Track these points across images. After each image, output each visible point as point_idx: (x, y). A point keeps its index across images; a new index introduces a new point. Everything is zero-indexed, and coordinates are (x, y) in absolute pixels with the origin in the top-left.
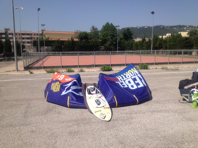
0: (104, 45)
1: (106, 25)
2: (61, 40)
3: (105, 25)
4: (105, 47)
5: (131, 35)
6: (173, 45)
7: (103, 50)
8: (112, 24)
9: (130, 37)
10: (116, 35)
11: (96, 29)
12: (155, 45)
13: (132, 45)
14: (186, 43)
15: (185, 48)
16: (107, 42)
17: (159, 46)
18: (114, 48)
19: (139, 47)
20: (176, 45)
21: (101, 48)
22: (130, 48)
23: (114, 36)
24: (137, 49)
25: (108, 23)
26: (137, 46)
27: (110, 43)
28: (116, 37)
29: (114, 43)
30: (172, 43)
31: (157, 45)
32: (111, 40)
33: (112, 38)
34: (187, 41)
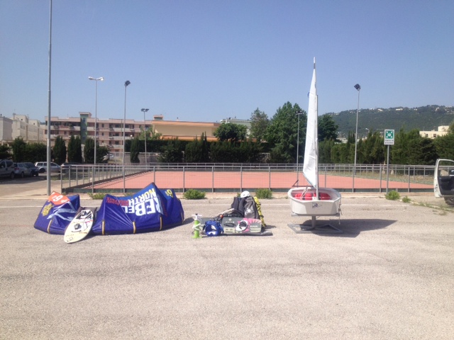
0: (271, 151)
1: (284, 108)
2: (180, 138)
3: (281, 108)
4: (272, 155)
5: (334, 129)
6: (400, 153)
7: (268, 162)
8: (296, 106)
9: (331, 134)
10: (294, 130)
11: (263, 117)
12: (370, 152)
13: (329, 152)
14: (425, 150)
15: (424, 162)
16: (276, 144)
17: (377, 156)
18: (289, 158)
19: (341, 157)
20: (406, 155)
21: (264, 155)
22: (324, 158)
23: (291, 132)
24: (338, 161)
25: (288, 103)
26: (338, 154)
27: (283, 146)
28: (295, 135)
29: (291, 146)
30: (399, 150)
31: (373, 154)
32: (285, 140)
33: (286, 136)
34: (427, 146)
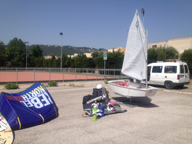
0: (11, 61)
1: (14, 40)
3: (12, 40)
4: (12, 63)
5: (42, 52)
6: (79, 64)
7: (10, 66)
8: (20, 40)
9: (40, 54)
10: (24, 51)
11: (2, 44)
12: (64, 63)
13: (42, 62)
16: (14, 58)
18: (22, 64)
19: (49, 65)
20: (82, 64)
21: (7, 63)
22: (40, 65)
23: (22, 52)
25: (16, 38)
26: (48, 63)
27: (18, 59)
28: (25, 54)
29: (23, 59)
31: (66, 64)
32: (20, 56)
33: (20, 54)
34: (91, 61)
